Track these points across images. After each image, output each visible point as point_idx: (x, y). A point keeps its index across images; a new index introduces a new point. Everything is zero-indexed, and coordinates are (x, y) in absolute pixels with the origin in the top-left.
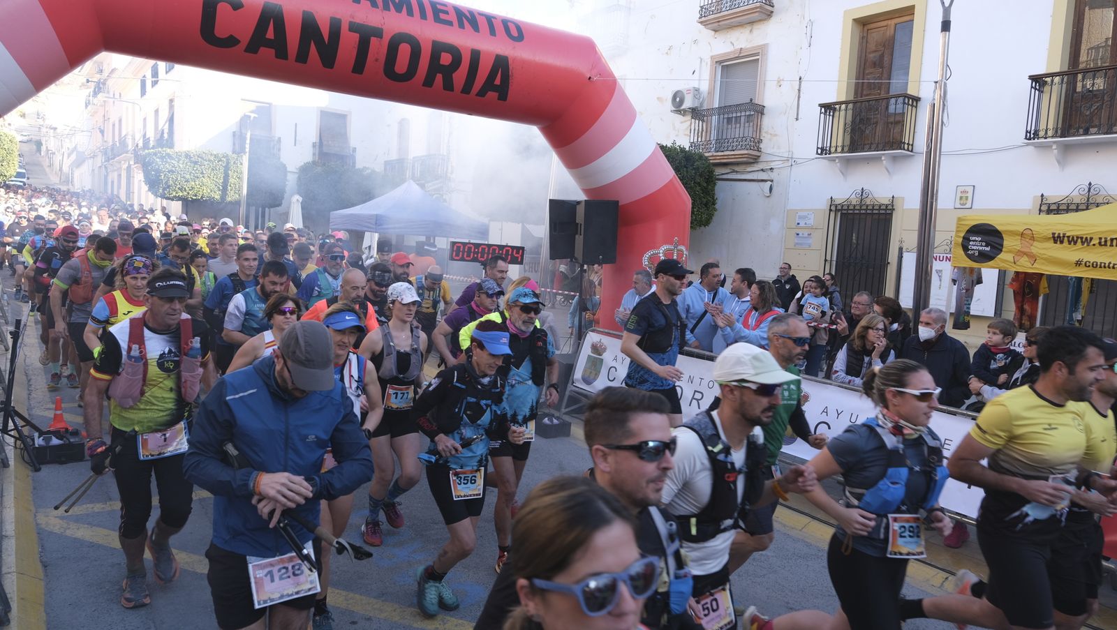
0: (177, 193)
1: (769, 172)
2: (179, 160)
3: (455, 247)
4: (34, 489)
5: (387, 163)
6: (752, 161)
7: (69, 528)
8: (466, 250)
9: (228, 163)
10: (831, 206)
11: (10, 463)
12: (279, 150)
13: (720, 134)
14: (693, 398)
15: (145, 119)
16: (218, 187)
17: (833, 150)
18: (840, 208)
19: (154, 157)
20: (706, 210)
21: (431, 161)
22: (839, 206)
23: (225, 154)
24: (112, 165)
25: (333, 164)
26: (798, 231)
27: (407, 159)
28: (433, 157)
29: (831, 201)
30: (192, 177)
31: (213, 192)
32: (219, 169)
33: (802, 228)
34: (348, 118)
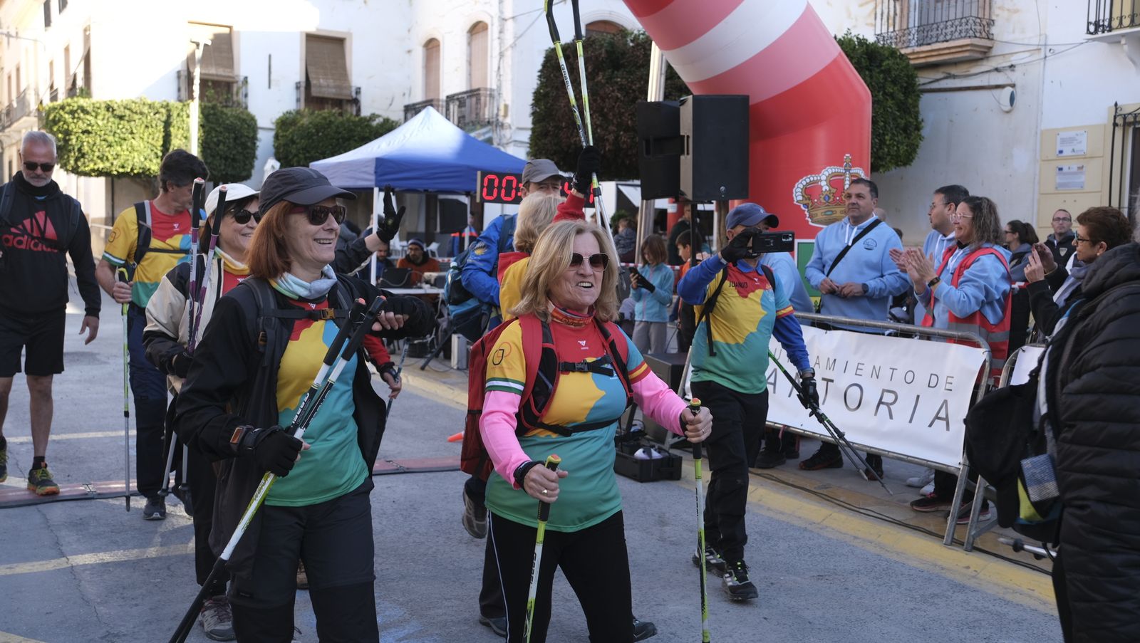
0: (95, 164)
1: (1009, 73)
2: (97, 114)
3: (486, 180)
5: (407, 107)
6: (979, 56)
8: (504, 185)
9: (169, 116)
10: (1115, 117)
12: (246, 96)
13: (924, 16)
14: (880, 402)
15: (51, 64)
16: (156, 153)
17: (1115, 23)
18: (1132, 120)
19: (61, 112)
20: (905, 137)
21: (474, 99)
22: (1130, 116)
23: (165, 104)
24: (8, 136)
25: (326, 112)
26: (1060, 164)
27: (438, 100)
28: (477, 93)
29: (1116, 109)
30: (117, 139)
31: (148, 161)
32: (156, 126)
33: (1067, 158)
34: (347, 44)
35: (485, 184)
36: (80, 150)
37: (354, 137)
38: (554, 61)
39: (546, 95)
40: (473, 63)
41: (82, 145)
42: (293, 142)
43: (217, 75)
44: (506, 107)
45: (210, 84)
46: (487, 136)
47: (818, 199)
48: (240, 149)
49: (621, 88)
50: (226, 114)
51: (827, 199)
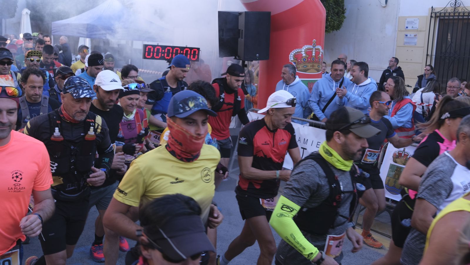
8: (155, 51)
10: (431, 13)
18: (439, 15)
20: (337, 17)
22: (438, 13)
26: (407, 33)
29: (432, 10)
33: (410, 31)
35: (147, 51)
47: (301, 60)
51: (304, 59)
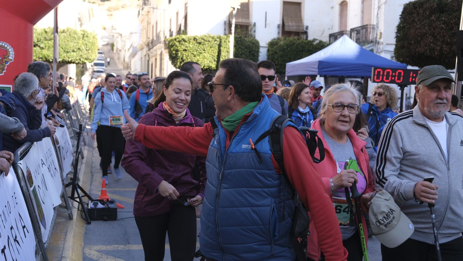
2: (190, 42)
3: (376, 72)
4: (86, 233)
5: (331, 36)
7: (102, 258)
8: (385, 74)
9: (220, 42)
11: (74, 218)
12: (255, 31)
15: (171, 20)
16: (214, 59)
19: (175, 42)
21: (364, 30)
23: (219, 36)
24: (152, 53)
25: (291, 38)
27: (346, 31)
28: (366, 27)
30: (198, 53)
31: (211, 63)
32: (215, 47)
34: (302, 5)
35: (376, 74)
36: (182, 58)
37: (305, 50)
38: (408, 10)
39: (404, 27)
40: (364, 12)
41: (183, 56)
42: (276, 53)
43: (242, 22)
44: (381, 33)
45: (239, 27)
46: (371, 48)
48: (251, 57)
49: (444, 23)
50: (246, 41)
